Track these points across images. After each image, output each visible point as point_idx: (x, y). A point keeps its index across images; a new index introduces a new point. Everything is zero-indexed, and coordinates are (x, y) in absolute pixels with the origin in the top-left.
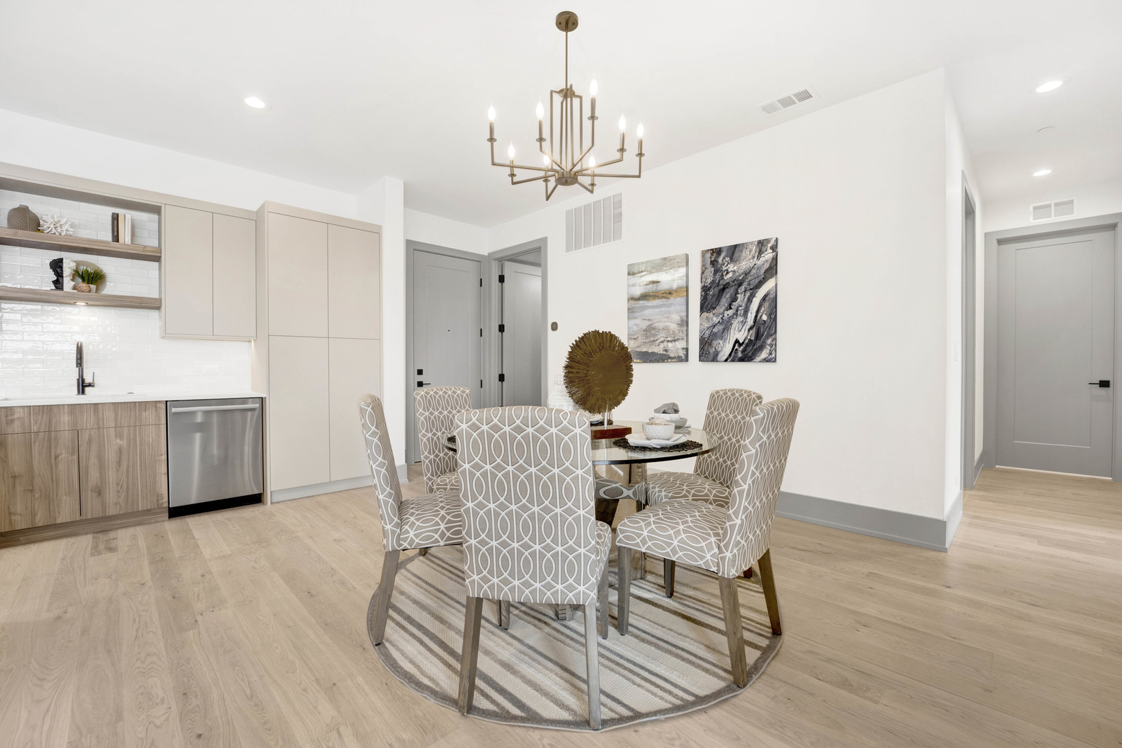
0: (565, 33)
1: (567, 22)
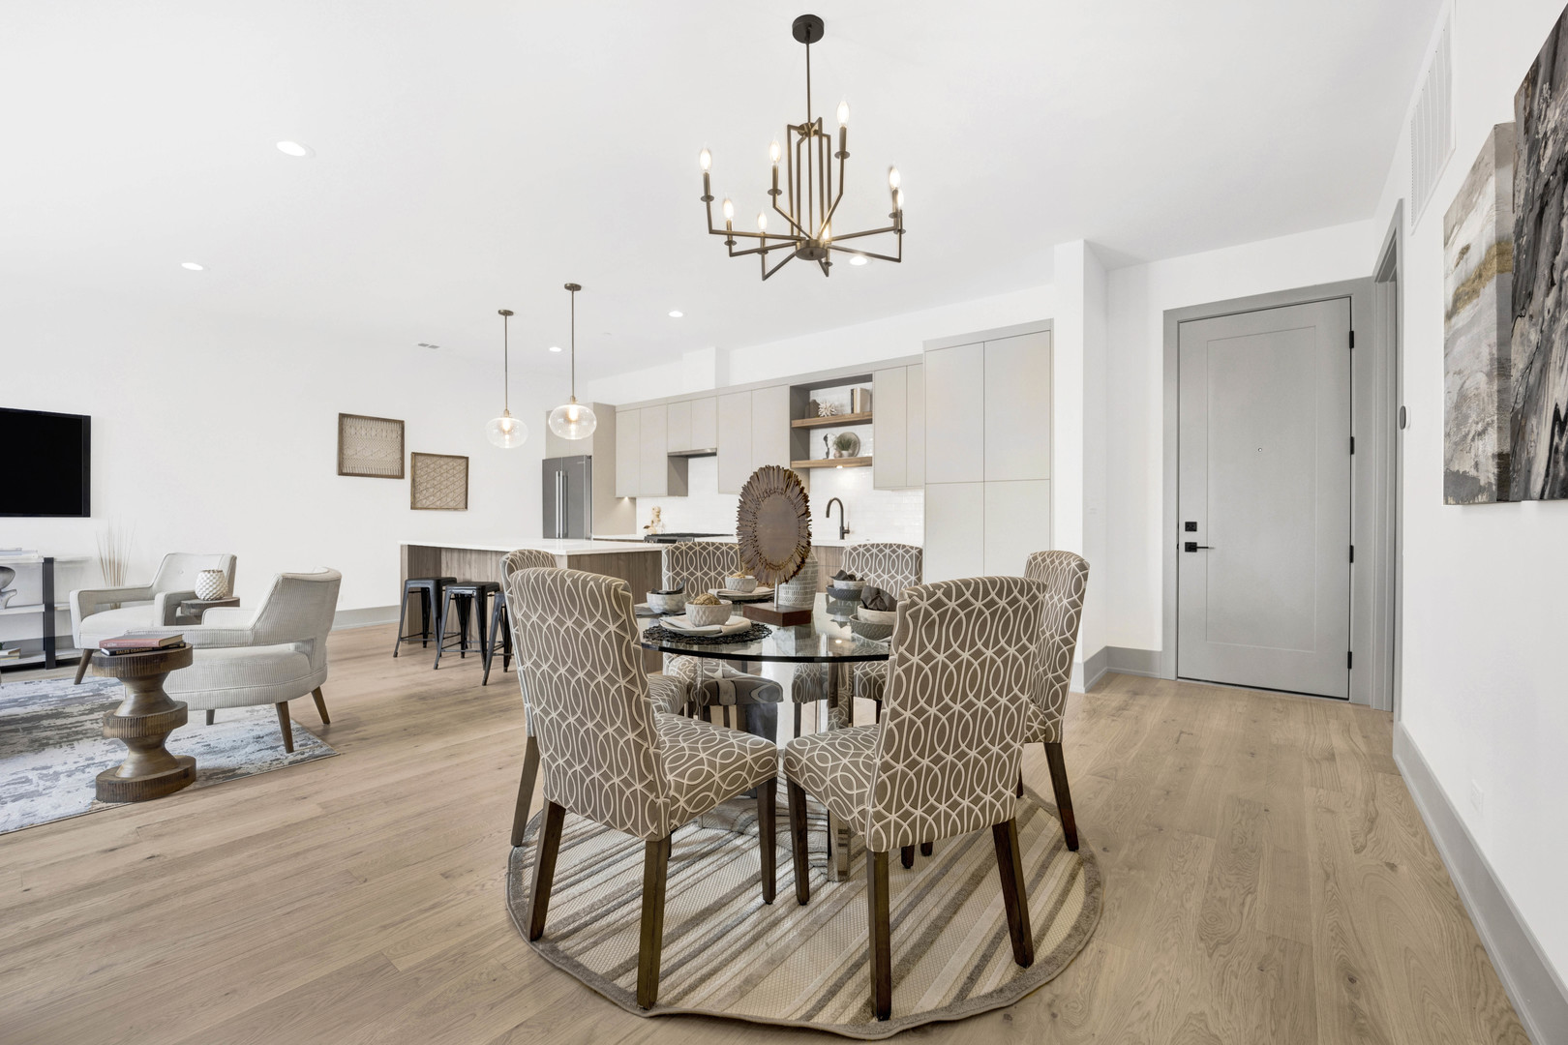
0: (805, 45)
1: (808, 29)
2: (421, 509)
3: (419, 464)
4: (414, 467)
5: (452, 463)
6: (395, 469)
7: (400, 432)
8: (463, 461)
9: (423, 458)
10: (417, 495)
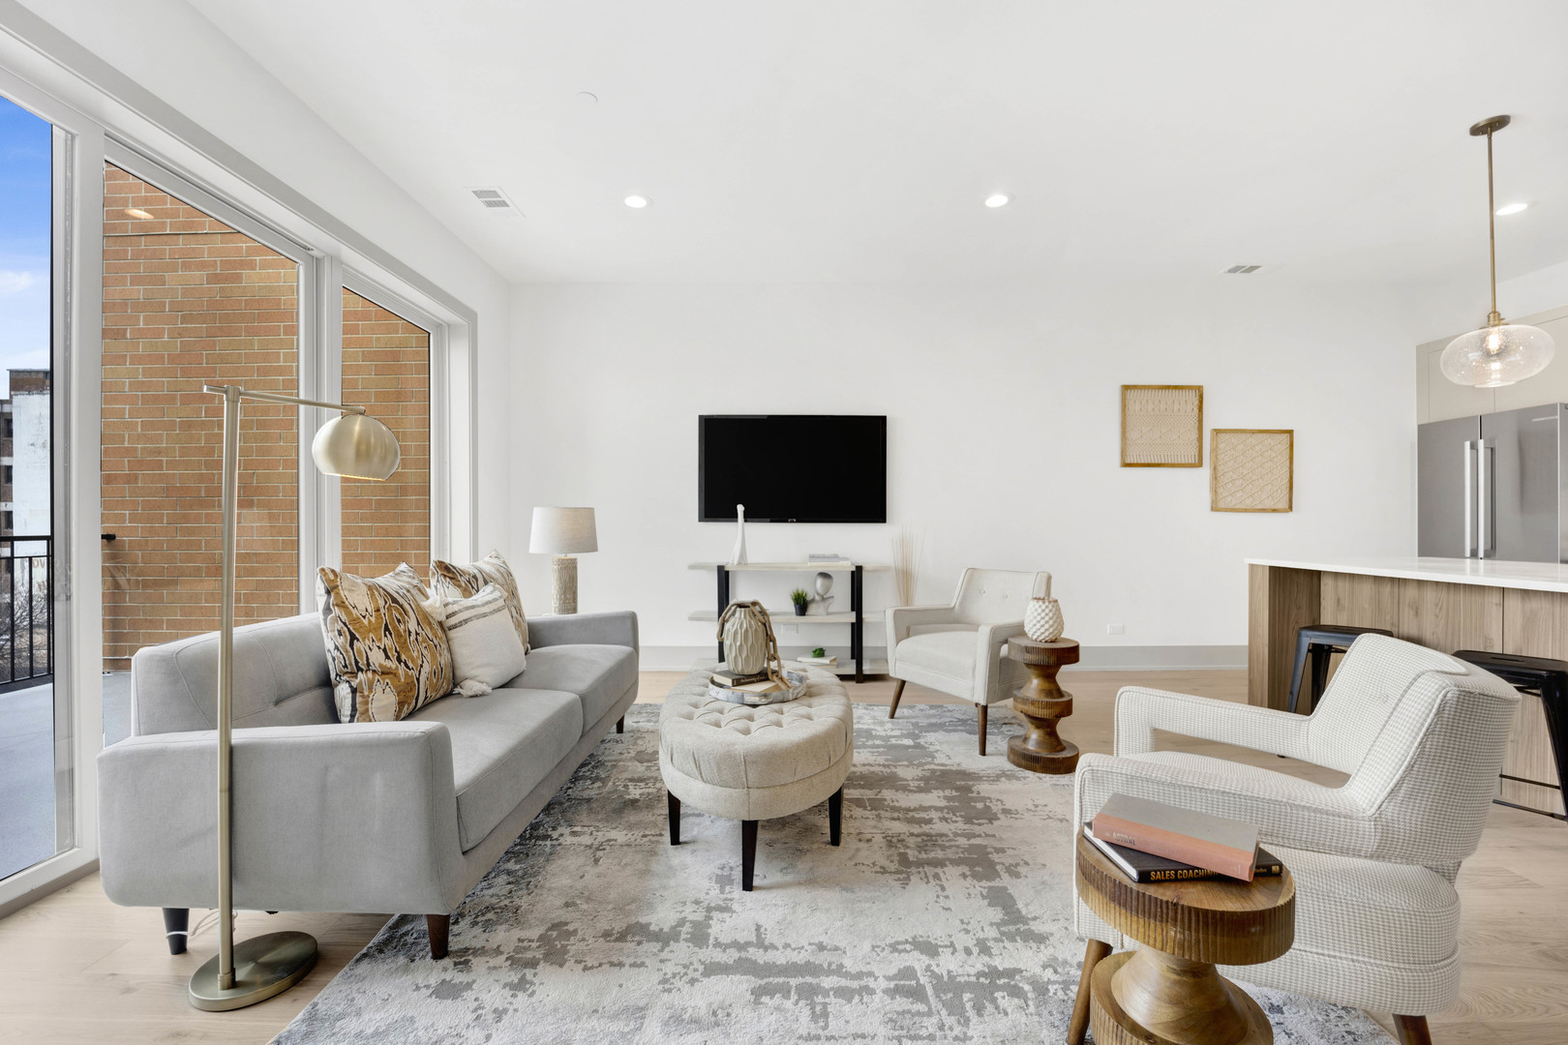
2: (1226, 510)
3: (1221, 446)
4: (1214, 450)
5: (1269, 440)
6: (1190, 456)
7: (1197, 402)
8: (1285, 437)
9: (1228, 436)
10: (1220, 490)
